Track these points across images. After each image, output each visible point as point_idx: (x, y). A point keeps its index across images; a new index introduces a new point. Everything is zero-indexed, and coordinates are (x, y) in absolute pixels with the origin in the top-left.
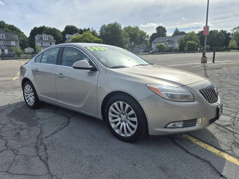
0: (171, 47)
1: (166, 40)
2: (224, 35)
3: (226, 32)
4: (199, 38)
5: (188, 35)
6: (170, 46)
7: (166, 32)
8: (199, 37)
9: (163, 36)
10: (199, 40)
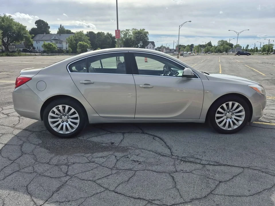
0: (60, 48)
1: (52, 39)
2: (110, 38)
3: (112, 35)
4: (89, 40)
5: (77, 35)
6: (58, 45)
7: (49, 28)
8: (89, 38)
9: (47, 33)
10: (89, 42)
